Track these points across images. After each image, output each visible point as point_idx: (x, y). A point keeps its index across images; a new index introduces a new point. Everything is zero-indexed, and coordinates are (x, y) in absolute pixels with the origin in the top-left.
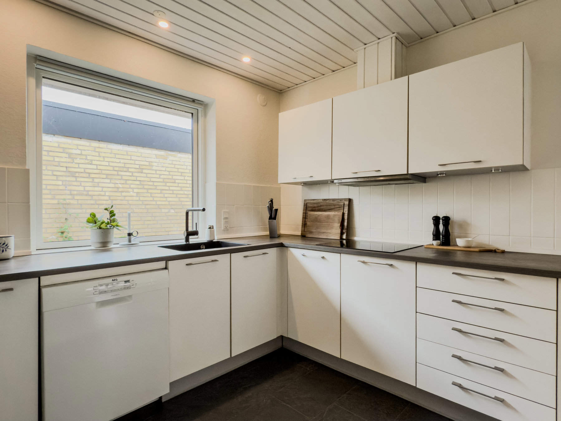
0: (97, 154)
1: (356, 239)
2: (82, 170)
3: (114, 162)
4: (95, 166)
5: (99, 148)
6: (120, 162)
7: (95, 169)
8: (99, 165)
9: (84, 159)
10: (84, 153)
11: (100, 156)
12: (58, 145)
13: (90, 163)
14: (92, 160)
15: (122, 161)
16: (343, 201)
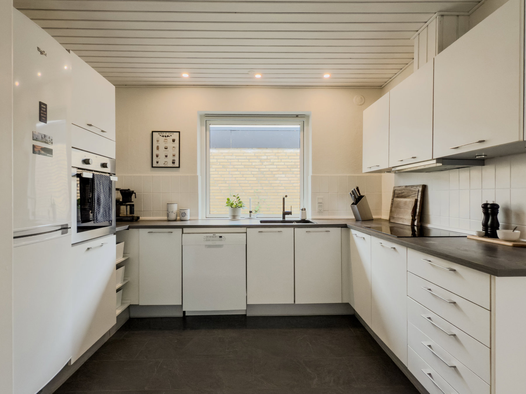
0: (277, 158)
1: (429, 226)
2: (268, 170)
3: (287, 162)
4: (276, 166)
5: (278, 153)
6: (292, 162)
7: (275, 168)
8: (278, 165)
9: (268, 162)
10: (269, 158)
11: (278, 159)
12: (254, 155)
13: (273, 164)
14: (273, 162)
15: (293, 161)
16: (418, 188)
